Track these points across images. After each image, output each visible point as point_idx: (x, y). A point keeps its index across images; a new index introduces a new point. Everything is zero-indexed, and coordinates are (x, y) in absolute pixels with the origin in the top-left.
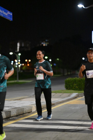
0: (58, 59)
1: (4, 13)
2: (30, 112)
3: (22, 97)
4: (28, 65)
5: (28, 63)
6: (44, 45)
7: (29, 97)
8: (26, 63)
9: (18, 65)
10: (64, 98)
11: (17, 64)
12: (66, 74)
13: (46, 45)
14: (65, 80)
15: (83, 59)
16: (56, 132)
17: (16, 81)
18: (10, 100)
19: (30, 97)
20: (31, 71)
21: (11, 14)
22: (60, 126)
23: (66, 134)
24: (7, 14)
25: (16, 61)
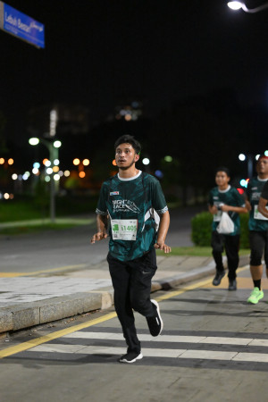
0: (168, 159)
1: (22, 26)
2: (94, 311)
3: (71, 267)
4: (82, 174)
5: (81, 168)
6: (128, 117)
7: (88, 268)
8: (75, 169)
9: (54, 173)
10: (191, 269)
11: (49, 171)
12: (191, 201)
13: (135, 117)
14: (193, 219)
15: (242, 157)
16: (175, 368)
17: (47, 221)
18: (36, 276)
19: (92, 266)
20: (91, 193)
21: (41, 29)
22: (184, 351)
23: (205, 372)
24: (27, 29)
25: (47, 163)
